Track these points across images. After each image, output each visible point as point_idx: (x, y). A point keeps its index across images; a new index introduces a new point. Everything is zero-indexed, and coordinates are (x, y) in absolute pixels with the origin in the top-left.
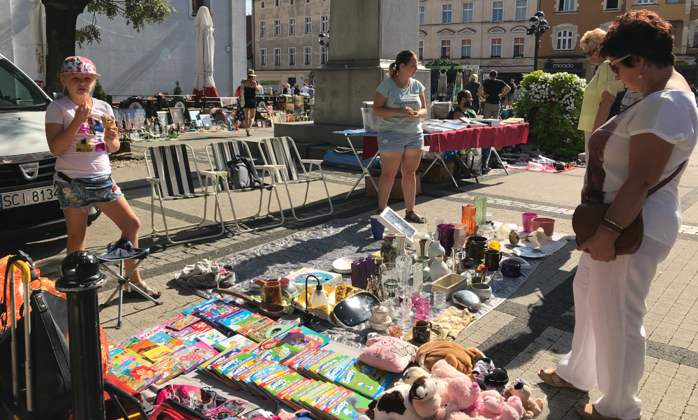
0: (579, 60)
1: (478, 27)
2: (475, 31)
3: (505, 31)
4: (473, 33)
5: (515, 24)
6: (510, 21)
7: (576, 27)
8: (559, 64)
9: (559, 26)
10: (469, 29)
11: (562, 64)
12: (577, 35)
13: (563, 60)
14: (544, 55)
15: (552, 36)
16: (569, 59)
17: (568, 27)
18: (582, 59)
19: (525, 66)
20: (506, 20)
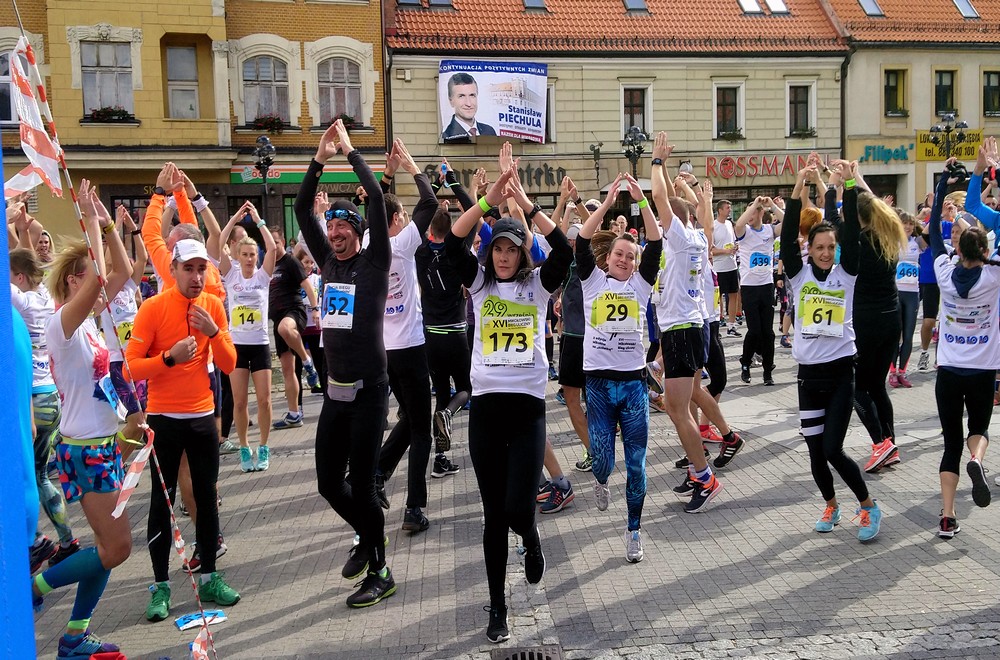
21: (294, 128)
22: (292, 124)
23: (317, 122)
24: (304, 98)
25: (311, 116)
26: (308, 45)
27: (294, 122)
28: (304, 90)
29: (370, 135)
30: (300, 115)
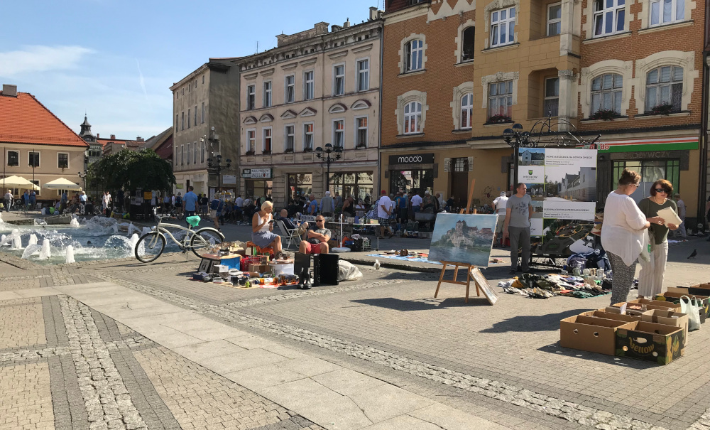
2: (315, 111)
3: (346, 109)
4: (313, 114)
5: (356, 98)
6: (351, 94)
7: (424, 94)
8: (404, 156)
10: (309, 108)
11: (409, 156)
12: (426, 108)
13: (408, 149)
14: (389, 144)
15: (397, 112)
16: (415, 148)
17: (416, 96)
18: (432, 148)
19: (368, 161)
20: (347, 92)
21: (623, 117)
22: (621, 115)
23: (641, 111)
24: (633, 95)
25: (636, 107)
26: (639, 62)
27: (623, 113)
28: (633, 92)
29: (686, 117)
30: (628, 108)
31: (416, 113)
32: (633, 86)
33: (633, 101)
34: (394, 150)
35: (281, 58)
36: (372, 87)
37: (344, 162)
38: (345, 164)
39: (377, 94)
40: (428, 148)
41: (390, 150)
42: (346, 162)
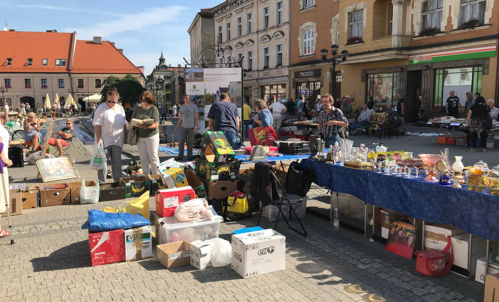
0: (318, 66)
1: (254, 37)
2: (253, 42)
3: (270, 39)
4: (252, 44)
5: (276, 30)
6: (273, 28)
7: (315, 24)
8: (303, 72)
9: (303, 26)
10: (250, 40)
11: (306, 71)
12: (316, 35)
13: (305, 66)
14: (295, 63)
15: (299, 39)
16: (309, 66)
17: (310, 26)
18: (319, 64)
19: (283, 76)
20: (271, 26)
21: (443, 32)
22: (441, 31)
23: (455, 27)
24: (450, 14)
25: (452, 24)
27: (443, 29)
28: (450, 10)
29: (488, 29)
30: (446, 25)
31: (311, 39)
32: (450, 6)
33: (450, 18)
34: (297, 67)
35: (234, 5)
36: (285, 21)
37: (269, 78)
38: (270, 79)
39: (287, 26)
40: (316, 65)
41: (295, 68)
42: (271, 78)
